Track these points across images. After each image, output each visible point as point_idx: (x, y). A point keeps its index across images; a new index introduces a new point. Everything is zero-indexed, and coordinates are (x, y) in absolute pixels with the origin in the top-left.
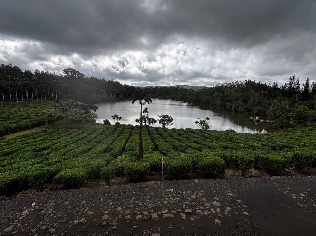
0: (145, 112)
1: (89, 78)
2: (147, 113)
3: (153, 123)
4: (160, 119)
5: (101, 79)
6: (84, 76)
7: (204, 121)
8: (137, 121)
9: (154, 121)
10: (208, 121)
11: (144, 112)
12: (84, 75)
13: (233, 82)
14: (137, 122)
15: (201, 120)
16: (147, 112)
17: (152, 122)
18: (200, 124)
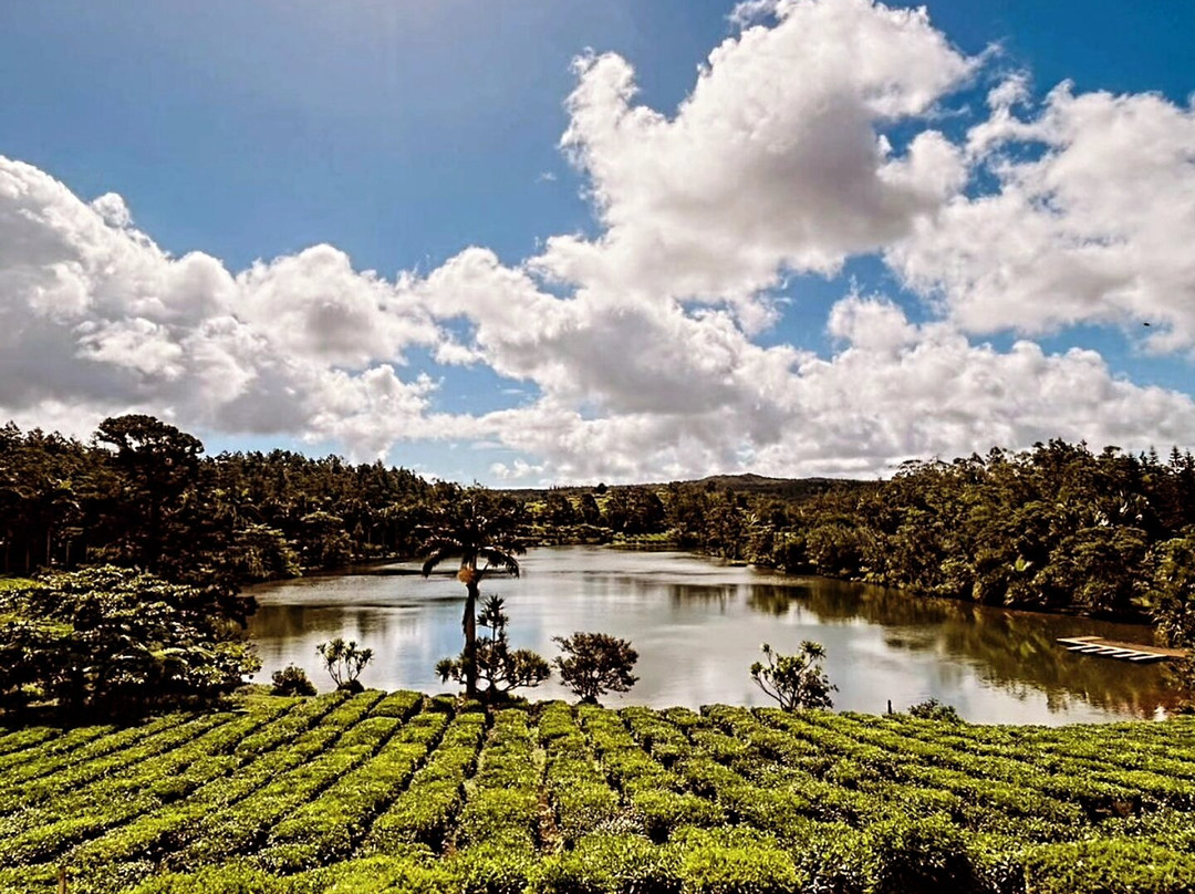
0: (489, 623)
1: (265, 455)
2: (502, 625)
3: (529, 679)
4: (567, 656)
5: (325, 458)
6: (202, 451)
7: (798, 665)
8: (445, 669)
9: (536, 670)
10: (817, 661)
11: (483, 621)
12: (199, 444)
13: (975, 454)
14: (446, 677)
15: (780, 660)
16: (500, 621)
17: (525, 672)
18: (775, 676)
